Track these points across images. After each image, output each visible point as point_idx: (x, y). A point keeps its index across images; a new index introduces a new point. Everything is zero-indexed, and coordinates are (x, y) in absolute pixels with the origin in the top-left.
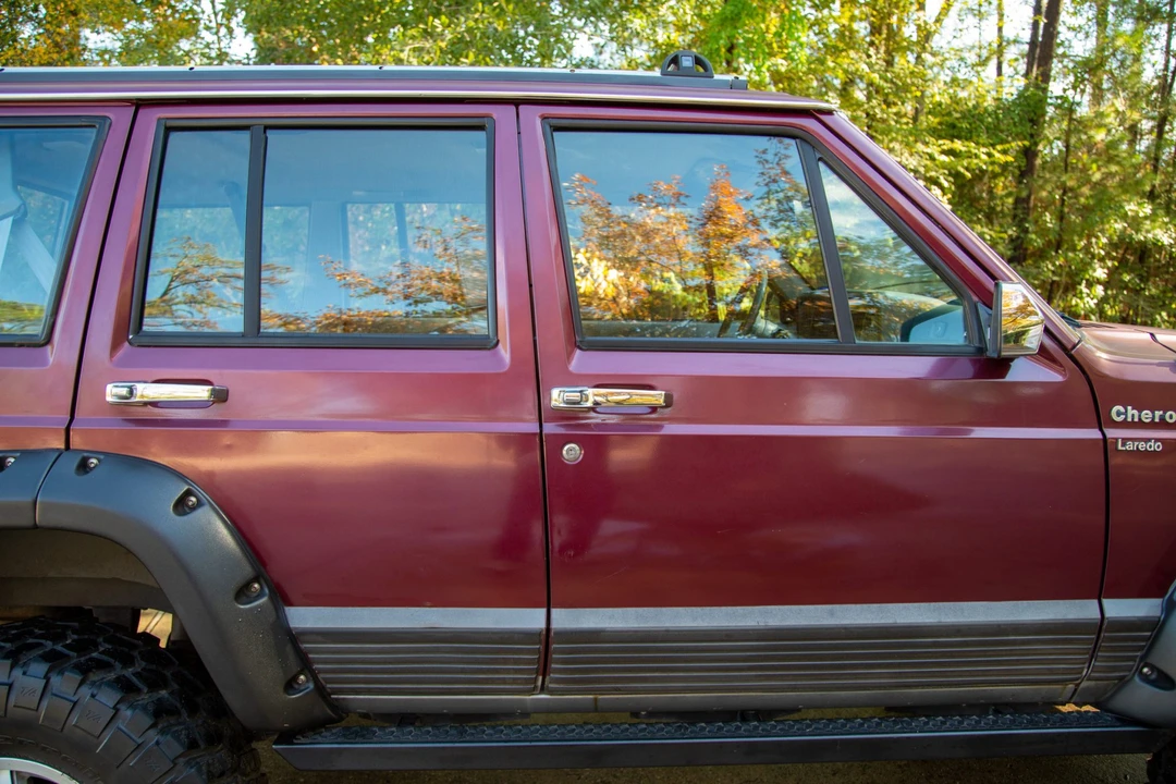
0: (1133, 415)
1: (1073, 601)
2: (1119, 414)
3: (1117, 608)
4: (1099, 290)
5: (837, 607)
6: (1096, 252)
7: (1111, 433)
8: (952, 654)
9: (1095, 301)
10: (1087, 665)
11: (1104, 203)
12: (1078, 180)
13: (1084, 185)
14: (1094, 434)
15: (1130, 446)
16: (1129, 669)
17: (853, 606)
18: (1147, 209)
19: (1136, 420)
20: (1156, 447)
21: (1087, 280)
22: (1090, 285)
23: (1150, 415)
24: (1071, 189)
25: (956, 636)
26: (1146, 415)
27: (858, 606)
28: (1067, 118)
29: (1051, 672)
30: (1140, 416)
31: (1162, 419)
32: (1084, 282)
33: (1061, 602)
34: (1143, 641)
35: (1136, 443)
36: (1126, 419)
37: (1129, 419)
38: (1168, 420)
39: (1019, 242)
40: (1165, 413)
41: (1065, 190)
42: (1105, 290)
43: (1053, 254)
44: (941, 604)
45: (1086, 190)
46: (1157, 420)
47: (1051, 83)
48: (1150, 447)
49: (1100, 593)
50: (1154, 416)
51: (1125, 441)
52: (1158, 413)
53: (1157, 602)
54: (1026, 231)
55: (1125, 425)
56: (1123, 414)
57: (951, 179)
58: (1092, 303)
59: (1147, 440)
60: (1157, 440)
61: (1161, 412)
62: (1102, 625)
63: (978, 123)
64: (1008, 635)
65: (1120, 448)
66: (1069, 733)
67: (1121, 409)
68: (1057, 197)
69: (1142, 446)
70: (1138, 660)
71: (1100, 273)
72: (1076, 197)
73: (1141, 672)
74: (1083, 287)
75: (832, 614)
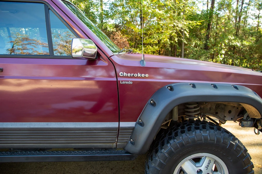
0: (125, 75)
1: (112, 123)
2: (121, 74)
3: (124, 124)
4: (223, 56)
5: (49, 123)
6: (223, 47)
7: (119, 79)
8: (79, 135)
9: (222, 58)
10: (117, 139)
11: (224, 36)
12: (219, 31)
13: (220, 32)
14: (115, 79)
15: (124, 83)
16: (128, 140)
17: (53, 123)
18: (233, 38)
19: (126, 76)
20: (131, 83)
21: (221, 54)
22: (221, 55)
23: (130, 75)
24: (218, 33)
25: (80, 131)
26: (129, 75)
27: (55, 123)
28: (217, 17)
29: (107, 140)
30: (127, 75)
31: (133, 76)
32: (220, 54)
33: (109, 123)
34: (130, 133)
35: (125, 82)
36: (123, 75)
37: (124, 76)
38: (135, 76)
39: (206, 45)
40: (134, 74)
41: (216, 33)
42: (225, 56)
43: (213, 47)
44: (77, 123)
45: (220, 33)
46: (132, 76)
47: (214, 9)
48: (129, 83)
49: (119, 120)
50: (131, 75)
51: (122, 81)
52: (132, 74)
53: (135, 123)
54: (207, 42)
55: (123, 77)
56: (122, 74)
57: (189, 29)
58: (221, 59)
59: (128, 81)
60: (131, 81)
61: (133, 74)
62: (119, 128)
63: (197, 17)
64: (93, 131)
65: (121, 83)
66: (110, 155)
67: (122, 73)
68: (215, 35)
69: (127, 83)
70: (130, 137)
71: (223, 52)
72: (219, 35)
73: (130, 141)
74: (219, 56)
75: (47, 125)
